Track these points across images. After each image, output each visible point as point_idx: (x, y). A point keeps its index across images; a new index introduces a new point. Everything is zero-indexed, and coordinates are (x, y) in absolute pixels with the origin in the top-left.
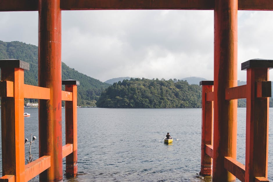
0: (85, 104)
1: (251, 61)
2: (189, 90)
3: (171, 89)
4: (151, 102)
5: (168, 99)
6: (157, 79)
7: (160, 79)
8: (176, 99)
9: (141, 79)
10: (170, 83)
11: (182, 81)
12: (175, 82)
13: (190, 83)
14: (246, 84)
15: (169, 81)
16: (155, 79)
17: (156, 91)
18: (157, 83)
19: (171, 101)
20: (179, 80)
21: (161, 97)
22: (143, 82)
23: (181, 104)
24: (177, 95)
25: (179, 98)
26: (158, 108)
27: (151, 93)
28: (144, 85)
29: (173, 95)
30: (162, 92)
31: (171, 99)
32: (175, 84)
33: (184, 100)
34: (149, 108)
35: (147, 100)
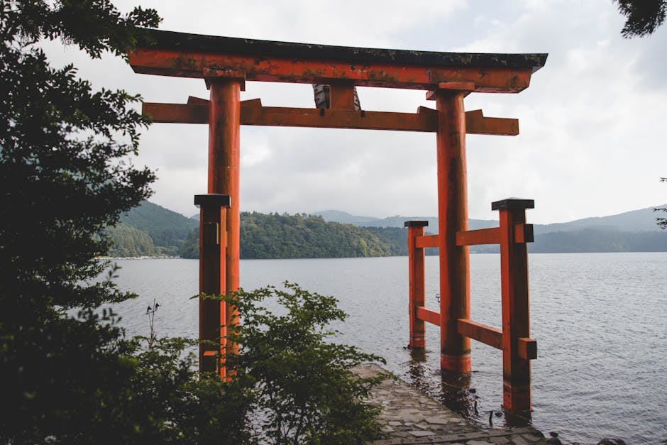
0: (160, 252)
1: (508, 201)
2: (325, 230)
3: (298, 228)
4: (267, 249)
5: (294, 245)
6: (277, 213)
7: (281, 214)
8: (306, 245)
9: (252, 213)
10: (297, 220)
11: (315, 216)
12: (304, 218)
13: (327, 220)
14: (498, 226)
15: (295, 216)
16: (274, 214)
17: (275, 232)
18: (277, 220)
19: (299, 247)
20: (310, 216)
21: (282, 241)
22: (255, 218)
23: (314, 253)
24: (307, 238)
25: (310, 243)
26: (278, 258)
27: (268, 235)
28: (256, 223)
29: (302, 238)
30: (285, 235)
31: (299, 245)
32: (305, 221)
33: (319, 246)
34: (264, 258)
35: (262, 245)
